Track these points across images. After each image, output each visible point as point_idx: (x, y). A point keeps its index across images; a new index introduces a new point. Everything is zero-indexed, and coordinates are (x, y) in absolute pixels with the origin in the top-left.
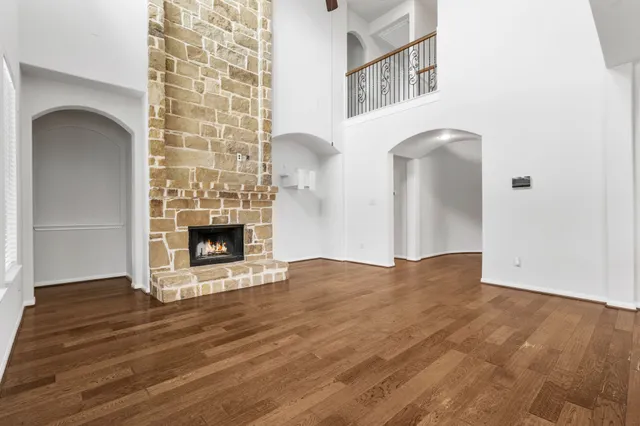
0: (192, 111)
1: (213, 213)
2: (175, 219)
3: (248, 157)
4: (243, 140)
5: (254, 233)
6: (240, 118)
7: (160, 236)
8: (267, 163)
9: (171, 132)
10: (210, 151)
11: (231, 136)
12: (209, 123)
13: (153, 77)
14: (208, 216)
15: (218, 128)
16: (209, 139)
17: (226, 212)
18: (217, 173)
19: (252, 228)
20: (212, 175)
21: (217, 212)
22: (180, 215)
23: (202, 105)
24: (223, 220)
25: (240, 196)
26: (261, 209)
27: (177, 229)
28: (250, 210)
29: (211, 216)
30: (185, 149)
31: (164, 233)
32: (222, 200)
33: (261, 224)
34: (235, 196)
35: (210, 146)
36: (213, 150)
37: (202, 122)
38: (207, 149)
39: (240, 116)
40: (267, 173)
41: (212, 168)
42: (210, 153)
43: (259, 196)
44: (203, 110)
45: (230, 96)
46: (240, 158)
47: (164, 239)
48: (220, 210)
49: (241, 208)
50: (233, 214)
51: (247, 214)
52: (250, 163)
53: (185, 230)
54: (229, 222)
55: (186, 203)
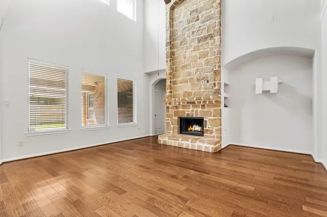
0: (182, 68)
1: (187, 111)
2: (173, 114)
3: (208, 82)
4: (204, 73)
5: (208, 123)
6: (203, 62)
7: (168, 120)
8: (216, 82)
9: (175, 79)
11: (198, 73)
12: (189, 70)
13: (167, 62)
15: (192, 72)
16: (188, 78)
17: (193, 111)
18: (192, 92)
19: (207, 120)
20: (189, 94)
21: (189, 111)
22: (175, 112)
23: (186, 64)
24: (191, 115)
25: (196, 103)
26: (212, 110)
27: (174, 118)
28: (205, 110)
29: (186, 113)
30: (179, 85)
31: (170, 119)
32: (191, 105)
33: (212, 118)
34: (194, 103)
35: (189, 81)
37: (186, 71)
39: (203, 61)
40: (217, 88)
41: (190, 91)
42: (189, 84)
43: (208, 102)
44: (186, 66)
45: (197, 53)
46: (203, 83)
47: (170, 121)
49: (200, 109)
50: (197, 111)
51: (204, 112)
52: (208, 84)
53: (176, 118)
54: (194, 116)
55: (177, 107)
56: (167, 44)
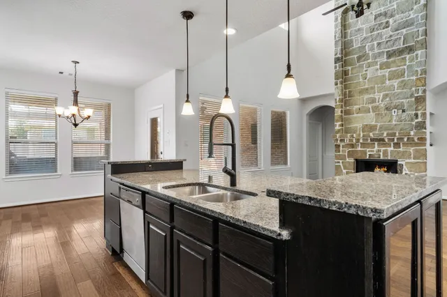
0: (360, 92)
1: (369, 151)
2: (346, 154)
3: (403, 111)
4: (398, 99)
5: (404, 167)
7: (339, 162)
8: (419, 112)
9: (348, 108)
10: (371, 113)
11: (388, 99)
12: (372, 96)
13: (336, 84)
14: (366, 154)
15: (377, 97)
16: (370, 106)
17: (379, 151)
18: (376, 126)
19: (403, 163)
20: (372, 128)
21: (372, 151)
22: (349, 152)
23: (366, 86)
24: (376, 156)
26: (412, 150)
27: (347, 160)
28: (401, 149)
29: (368, 153)
30: (355, 115)
31: (341, 161)
32: (376, 143)
33: (412, 161)
34: (383, 140)
35: (371, 110)
36: (374, 111)
37: (366, 97)
38: (369, 112)
39: (396, 83)
40: (420, 120)
41: (373, 123)
42: (372, 114)
43: (405, 140)
44: (367, 89)
45: (386, 72)
46: (394, 113)
47: (341, 164)
48: (375, 149)
49: (392, 148)
50: (385, 152)
51: (398, 152)
52: (405, 114)
53: (352, 160)
54: (382, 158)
55: (352, 146)
56: (337, 60)
